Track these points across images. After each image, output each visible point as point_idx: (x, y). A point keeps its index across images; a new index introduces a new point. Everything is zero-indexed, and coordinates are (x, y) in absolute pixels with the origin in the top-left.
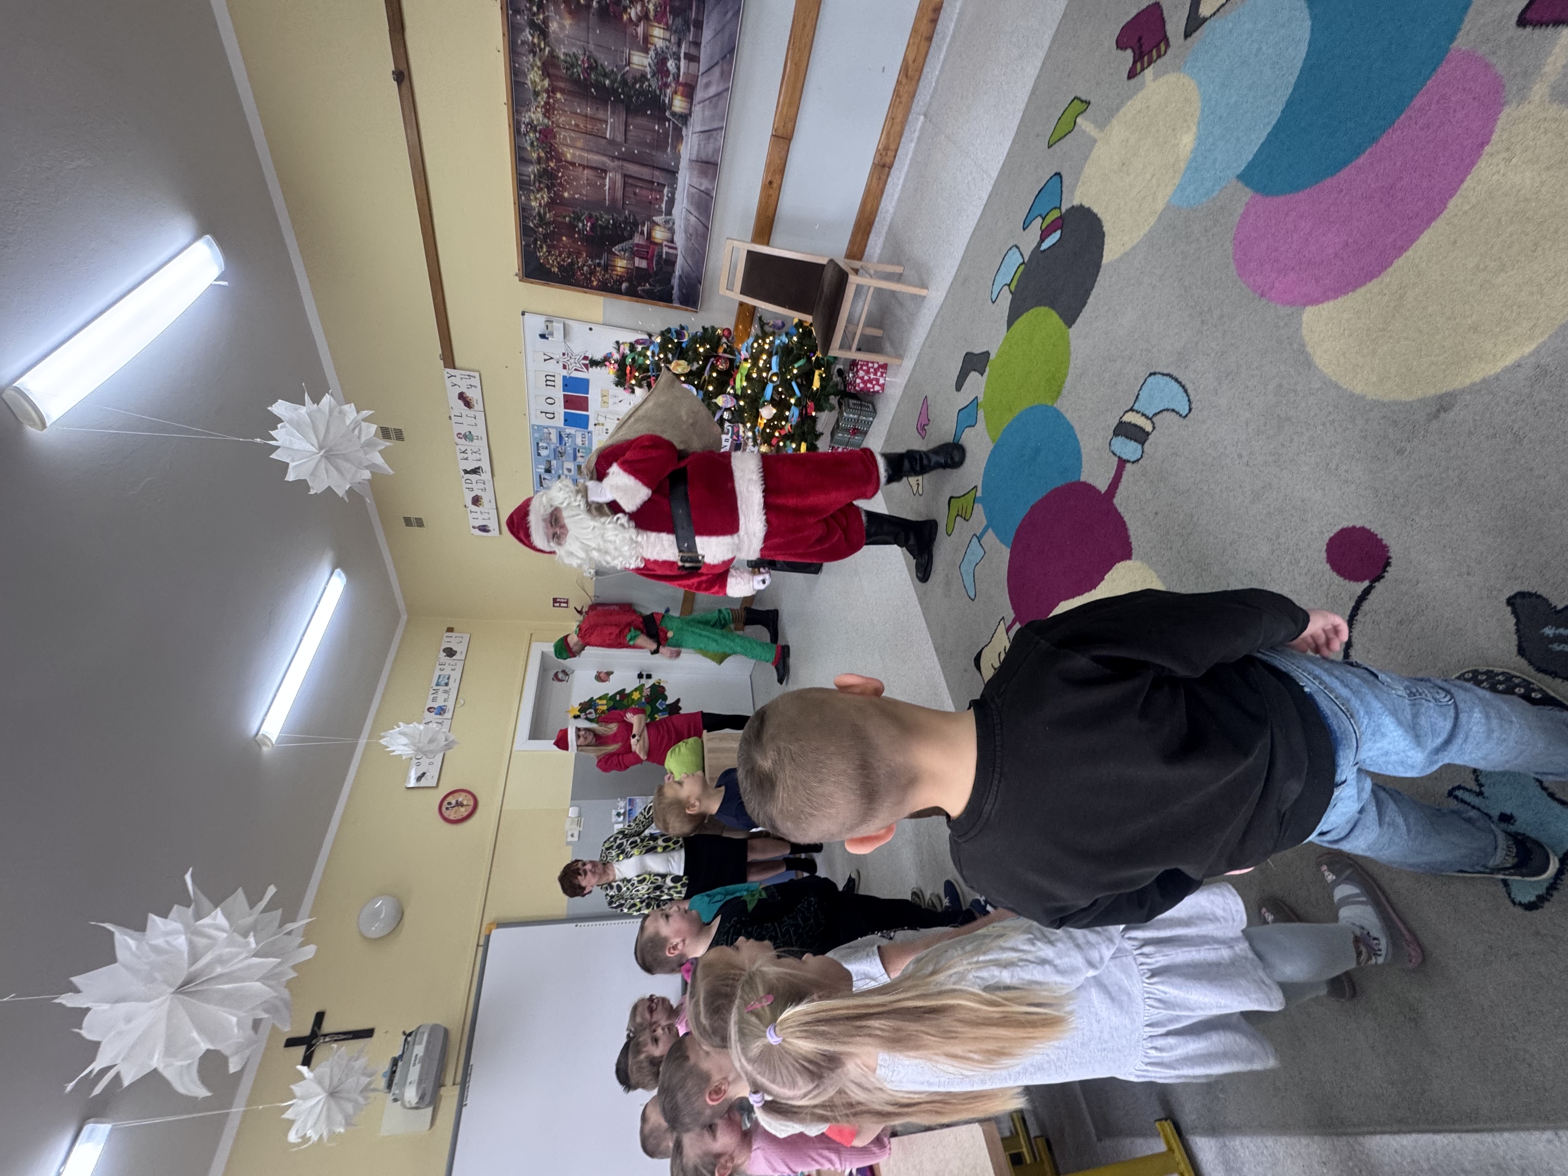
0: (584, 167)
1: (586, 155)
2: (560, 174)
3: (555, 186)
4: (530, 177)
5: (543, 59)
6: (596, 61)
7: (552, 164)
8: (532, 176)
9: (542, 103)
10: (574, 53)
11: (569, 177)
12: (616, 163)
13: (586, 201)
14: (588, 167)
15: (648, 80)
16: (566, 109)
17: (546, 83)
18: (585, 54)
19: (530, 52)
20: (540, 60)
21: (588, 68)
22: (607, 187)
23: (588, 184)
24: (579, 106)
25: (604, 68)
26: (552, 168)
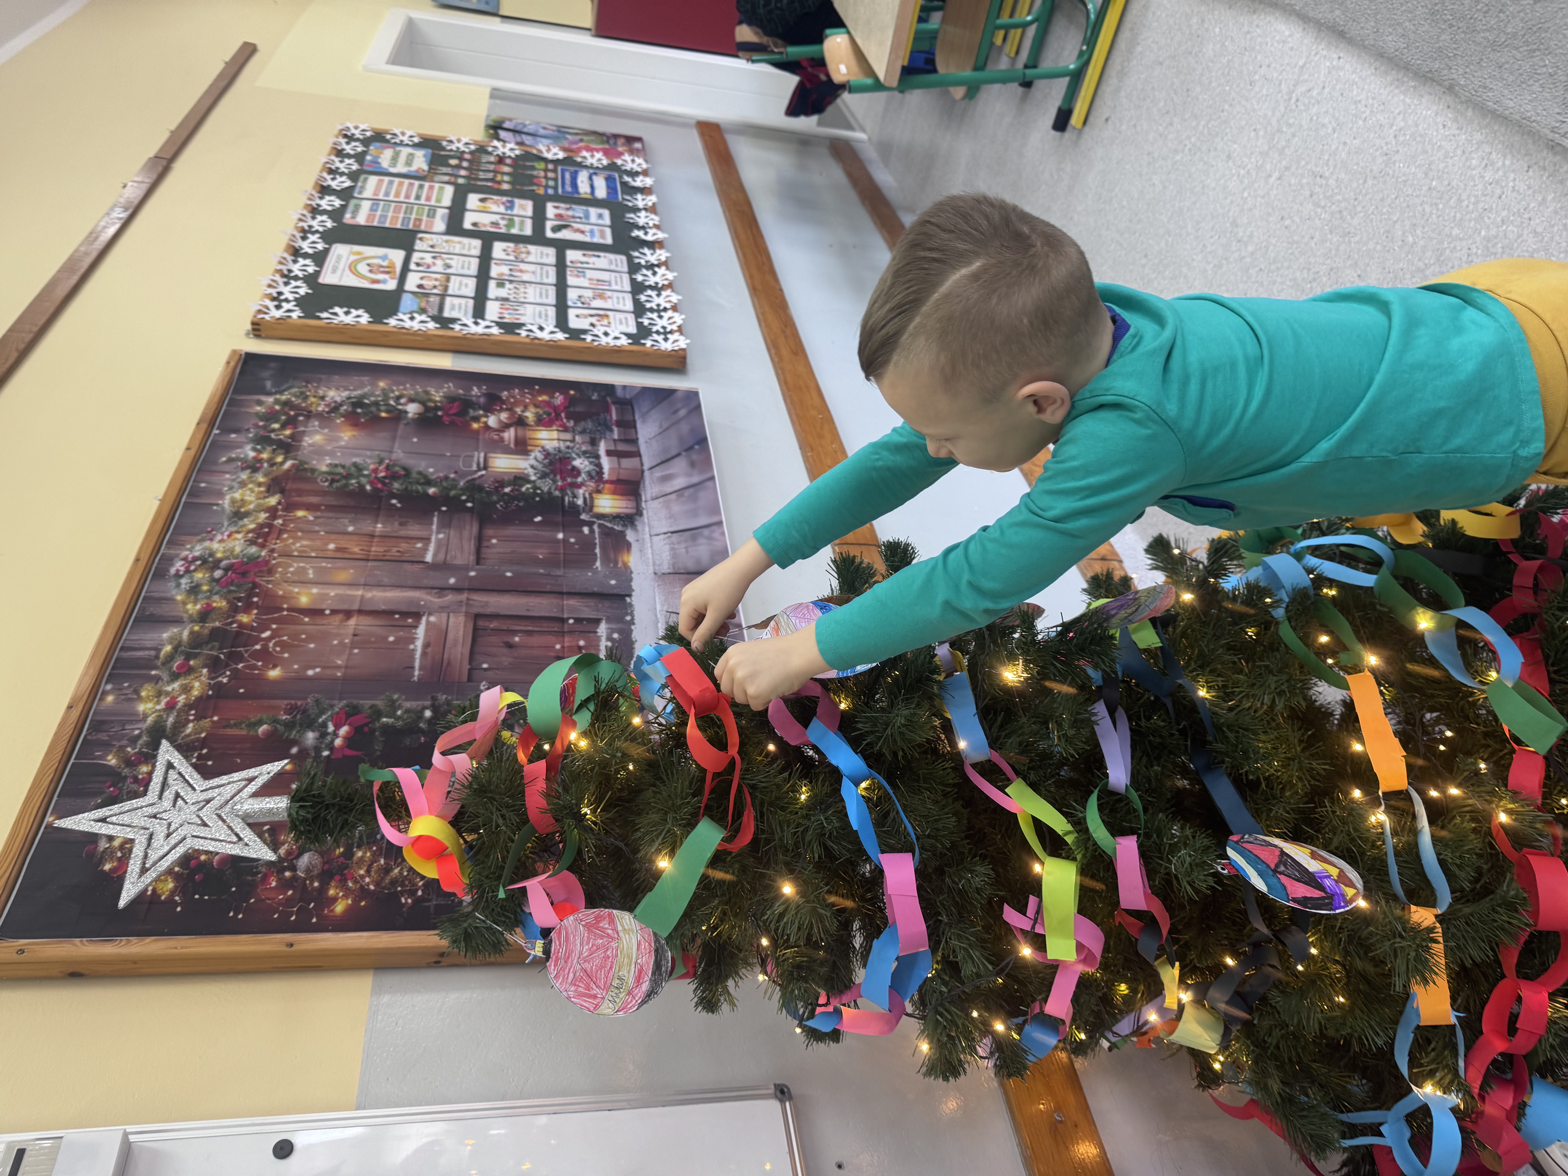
0: (348, 614)
1: (360, 593)
2: (267, 634)
3: (241, 659)
4: (158, 650)
5: (274, 474)
6: (404, 469)
7: (245, 619)
8: (168, 648)
9: (252, 526)
10: (355, 465)
11: (295, 636)
12: (450, 598)
13: (344, 679)
14: (360, 612)
15: (529, 482)
16: (317, 528)
17: (273, 501)
18: (381, 462)
19: (243, 469)
20: (265, 475)
21: (385, 477)
22: (419, 644)
23: (353, 645)
24: (352, 522)
25: (425, 476)
26: (241, 625)
